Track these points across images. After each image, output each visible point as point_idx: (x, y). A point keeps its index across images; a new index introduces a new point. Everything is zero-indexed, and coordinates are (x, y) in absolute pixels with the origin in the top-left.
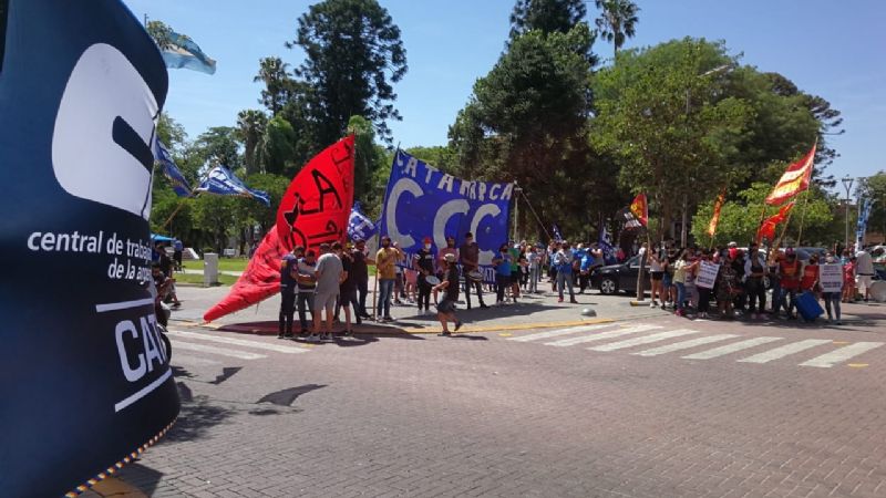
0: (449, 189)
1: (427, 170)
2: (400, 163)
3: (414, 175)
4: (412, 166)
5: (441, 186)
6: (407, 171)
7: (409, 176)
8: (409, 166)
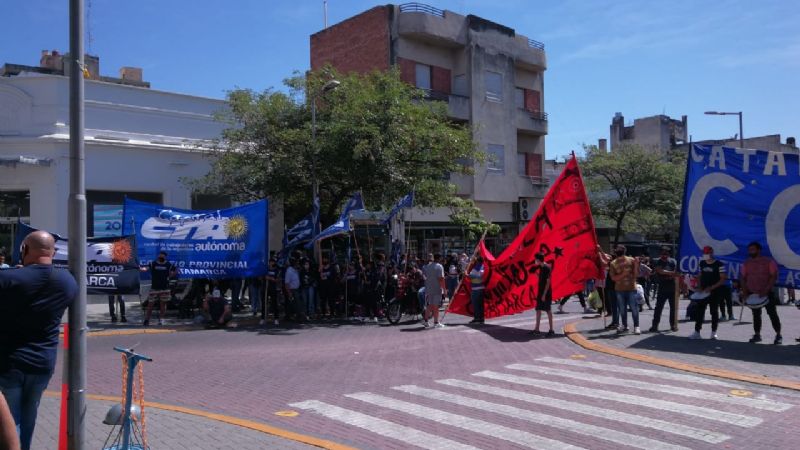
0: (782, 171)
1: (742, 156)
2: (697, 159)
3: (723, 166)
4: (718, 157)
5: (768, 171)
6: (712, 165)
7: (716, 169)
8: (712, 159)
